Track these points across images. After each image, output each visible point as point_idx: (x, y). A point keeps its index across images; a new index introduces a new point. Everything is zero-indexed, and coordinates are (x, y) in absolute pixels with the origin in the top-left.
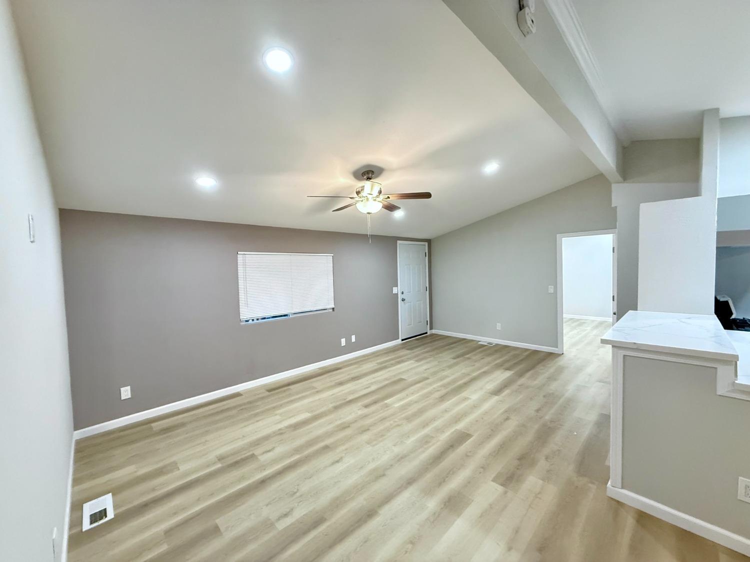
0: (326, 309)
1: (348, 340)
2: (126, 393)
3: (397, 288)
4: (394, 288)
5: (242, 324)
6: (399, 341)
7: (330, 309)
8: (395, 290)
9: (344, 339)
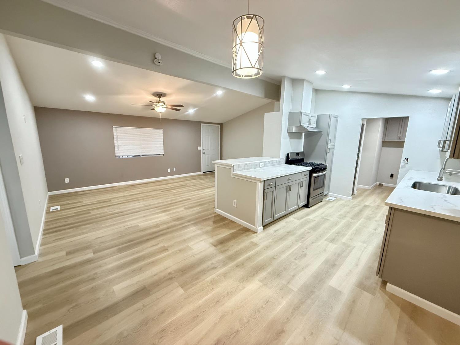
0: (160, 155)
1: (172, 170)
2: (67, 180)
3: (200, 147)
4: (198, 147)
5: (117, 158)
6: (201, 173)
7: (162, 154)
8: (199, 148)
9: (169, 169)
